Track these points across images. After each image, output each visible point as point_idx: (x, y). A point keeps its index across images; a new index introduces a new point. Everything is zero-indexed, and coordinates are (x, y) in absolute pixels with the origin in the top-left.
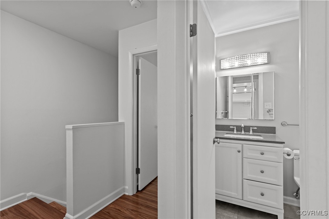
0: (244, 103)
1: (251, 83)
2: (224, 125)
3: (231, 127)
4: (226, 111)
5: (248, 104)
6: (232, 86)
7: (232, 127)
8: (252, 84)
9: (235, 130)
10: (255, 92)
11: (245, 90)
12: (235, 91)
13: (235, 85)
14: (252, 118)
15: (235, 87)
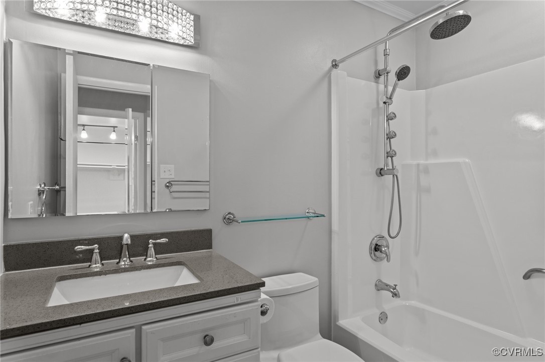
0: (108, 170)
1: (126, 120)
2: (48, 243)
3: (79, 248)
4: (56, 184)
5: (119, 175)
6: (75, 119)
7: (84, 247)
8: (129, 122)
9: (96, 256)
10: (136, 145)
11: (113, 136)
12: (84, 135)
13: (83, 119)
14: (129, 211)
15: (84, 125)
